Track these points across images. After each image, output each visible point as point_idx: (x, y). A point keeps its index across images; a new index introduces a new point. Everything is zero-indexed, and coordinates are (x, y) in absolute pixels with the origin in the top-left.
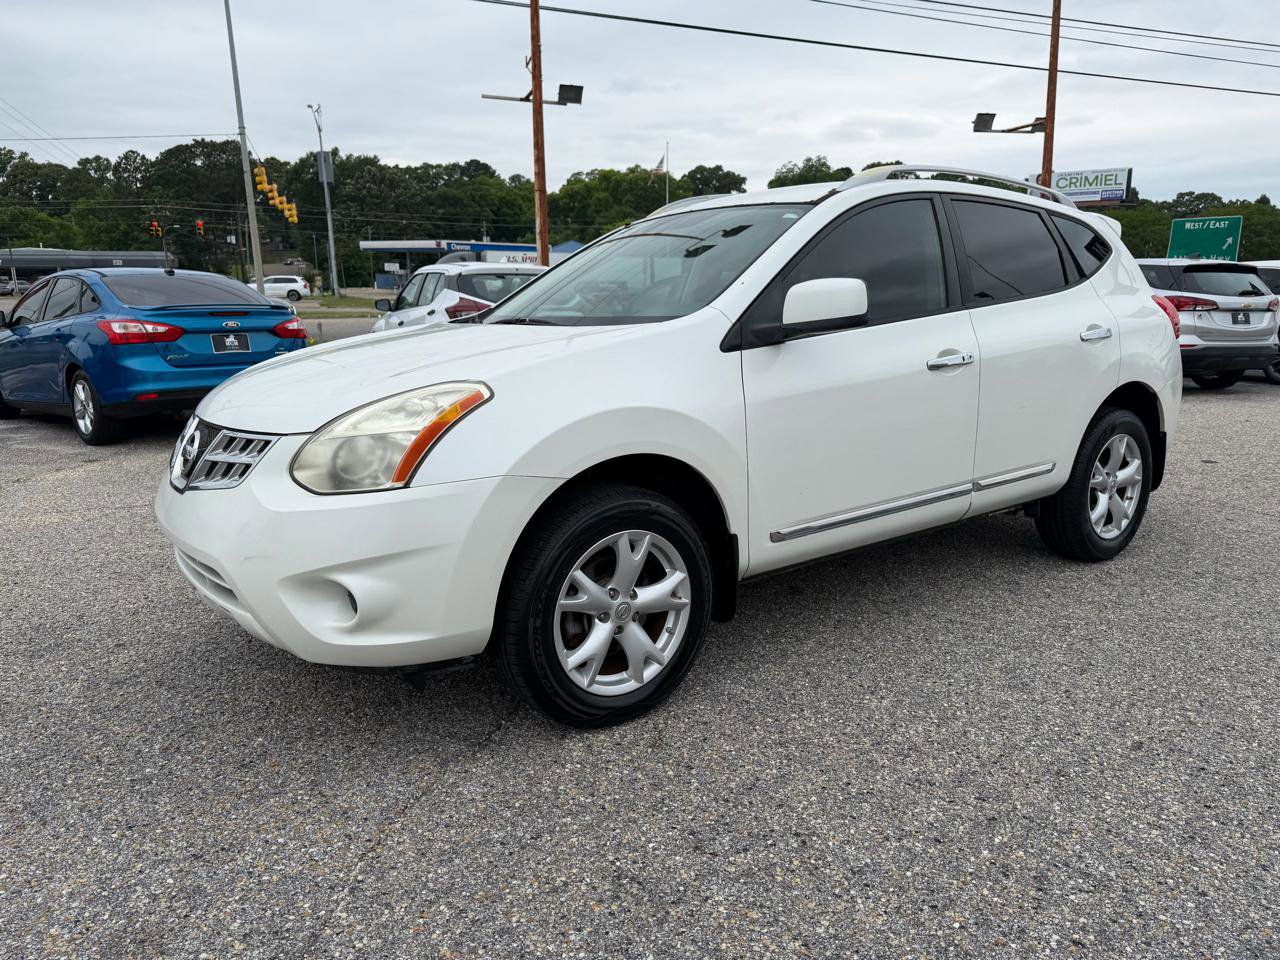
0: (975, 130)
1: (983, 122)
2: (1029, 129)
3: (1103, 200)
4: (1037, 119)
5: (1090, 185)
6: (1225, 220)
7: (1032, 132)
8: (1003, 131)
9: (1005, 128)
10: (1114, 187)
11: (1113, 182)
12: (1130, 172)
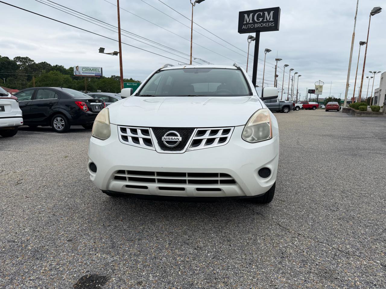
0: (99, 52)
1: (102, 50)
2: (113, 54)
3: (95, 75)
4: (115, 52)
5: (92, 71)
6: (136, 83)
7: (113, 55)
8: (106, 54)
9: (107, 53)
10: (98, 72)
11: (98, 71)
12: (102, 68)
